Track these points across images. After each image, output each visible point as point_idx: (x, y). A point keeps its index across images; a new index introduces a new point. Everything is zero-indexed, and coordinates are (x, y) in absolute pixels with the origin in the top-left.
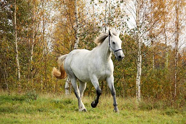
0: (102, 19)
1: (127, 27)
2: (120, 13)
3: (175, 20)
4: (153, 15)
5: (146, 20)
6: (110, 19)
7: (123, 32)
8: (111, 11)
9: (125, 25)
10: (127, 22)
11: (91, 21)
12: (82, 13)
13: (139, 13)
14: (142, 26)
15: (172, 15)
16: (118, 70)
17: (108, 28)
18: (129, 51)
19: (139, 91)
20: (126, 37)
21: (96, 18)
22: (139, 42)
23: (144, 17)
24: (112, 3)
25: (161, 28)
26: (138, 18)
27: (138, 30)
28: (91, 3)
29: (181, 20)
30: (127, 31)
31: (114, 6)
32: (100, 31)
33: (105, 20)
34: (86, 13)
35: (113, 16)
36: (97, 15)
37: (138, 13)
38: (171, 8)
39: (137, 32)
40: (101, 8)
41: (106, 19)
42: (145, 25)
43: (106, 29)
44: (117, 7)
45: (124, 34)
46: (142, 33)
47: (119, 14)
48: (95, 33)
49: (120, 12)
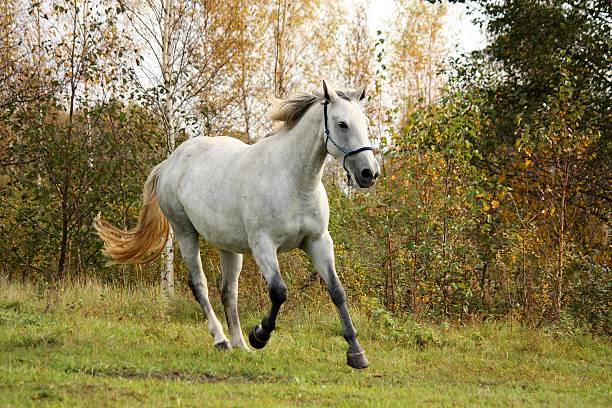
0: (62, 58)
1: (137, 84)
2: (117, 42)
3: (273, 64)
4: (209, 49)
5: (189, 62)
6: (86, 59)
7: (123, 97)
8: (90, 36)
9: (131, 77)
10: (137, 69)
11: (32, 65)
12: (5, 40)
13: (169, 43)
14: (179, 80)
15: (265, 50)
16: (110, 205)
17: (81, 86)
18: (141, 150)
19: (170, 267)
20: (132, 112)
21: (46, 55)
22: (170, 127)
23: (186, 55)
24: (93, 13)
25: (233, 87)
26: (166, 56)
27: (167, 92)
28: (30, 13)
29: (291, 66)
30: (136, 95)
31: (98, 21)
32: (58, 95)
33: (72, 62)
34: (17, 40)
35: (95, 52)
36: (49, 48)
37: (167, 42)
38: (263, 31)
39: (165, 97)
40: (62, 25)
41: (75, 59)
42: (188, 79)
43: (74, 89)
44: (106, 24)
45: (126, 104)
46: (179, 101)
47: (113, 46)
48: (43, 100)
49: (116, 38)
